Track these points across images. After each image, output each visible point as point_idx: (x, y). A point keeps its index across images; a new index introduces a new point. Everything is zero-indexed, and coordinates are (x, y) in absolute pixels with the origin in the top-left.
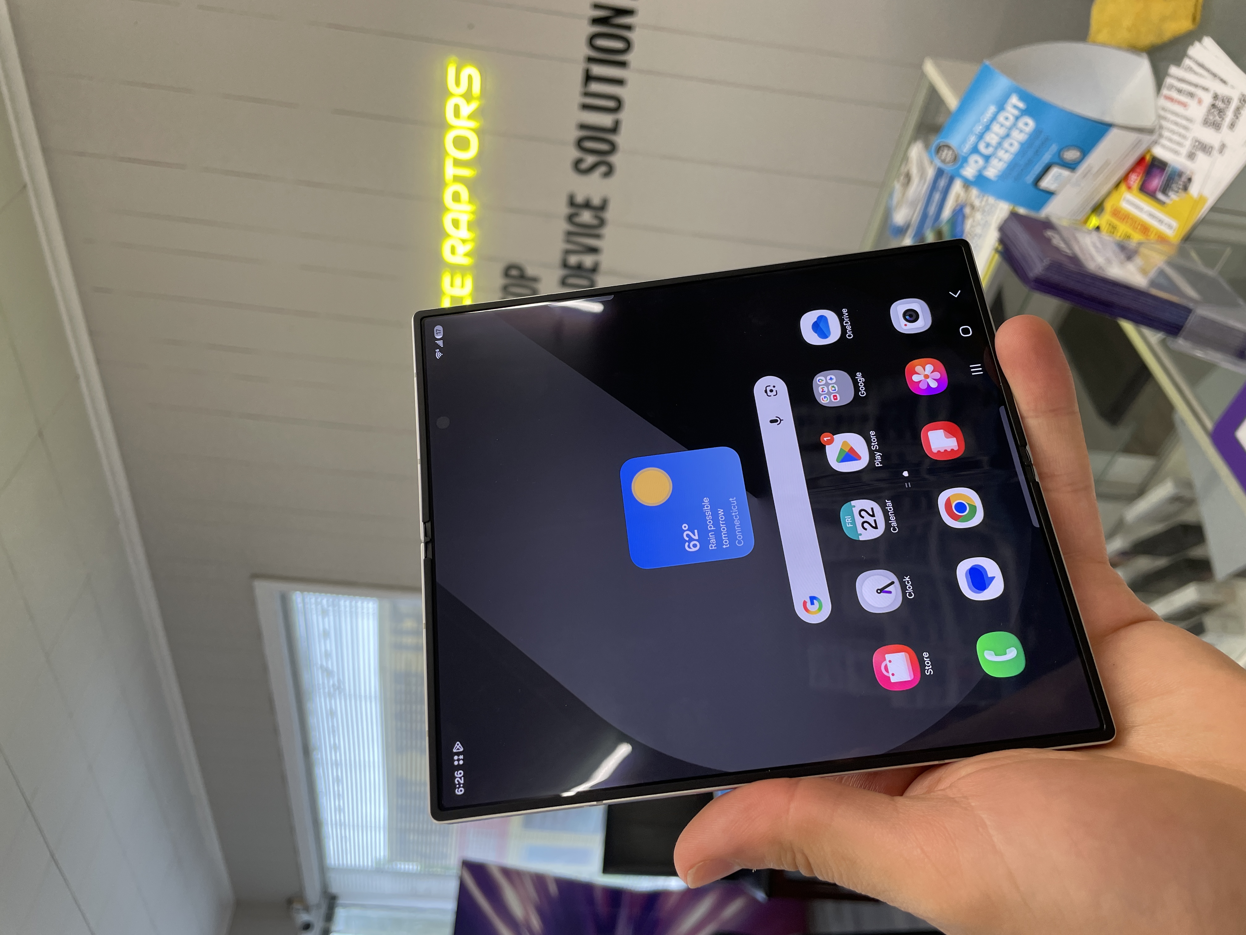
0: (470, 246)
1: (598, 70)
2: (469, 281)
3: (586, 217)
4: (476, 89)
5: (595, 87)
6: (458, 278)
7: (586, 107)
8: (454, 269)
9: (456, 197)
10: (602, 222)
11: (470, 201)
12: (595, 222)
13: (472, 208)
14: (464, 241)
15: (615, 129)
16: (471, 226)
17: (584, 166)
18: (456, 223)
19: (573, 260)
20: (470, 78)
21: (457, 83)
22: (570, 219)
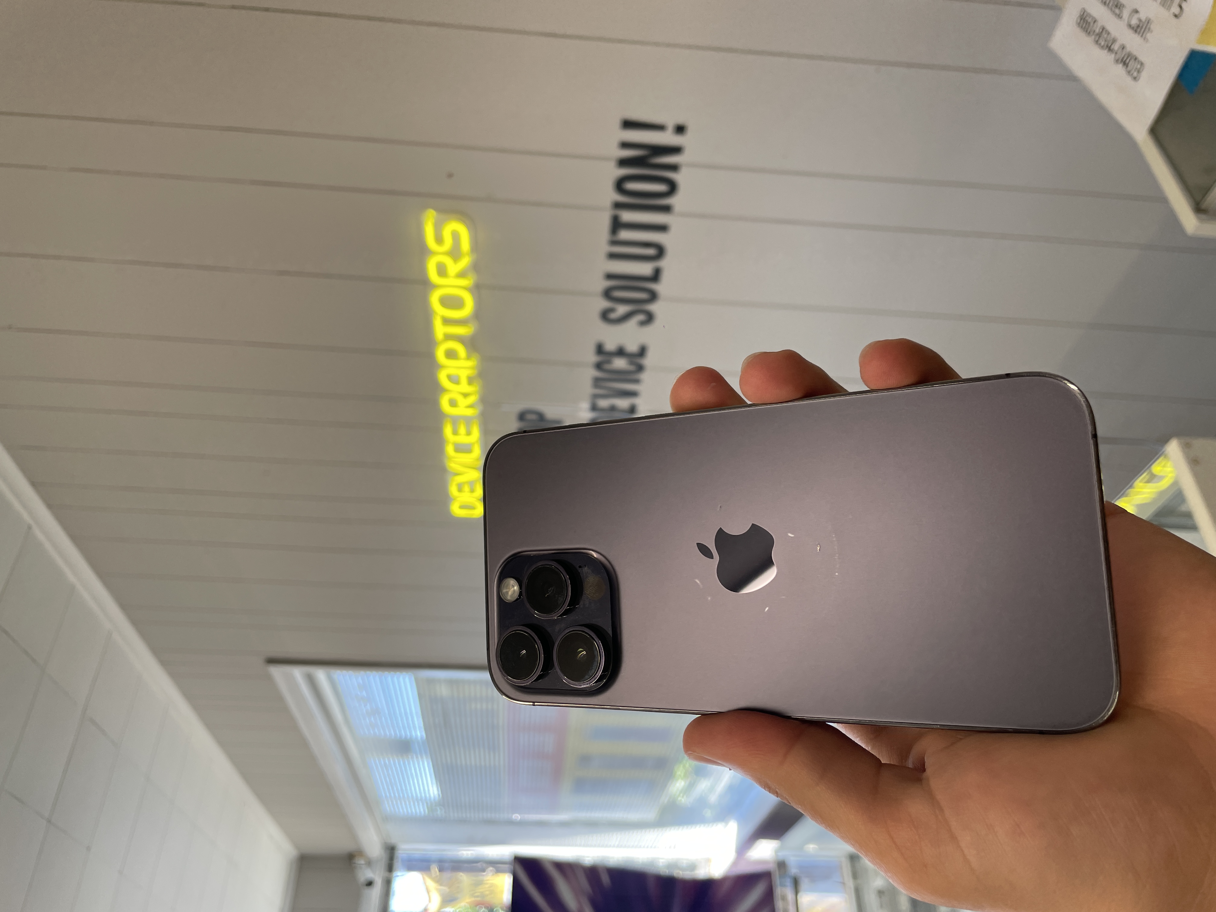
0: (474, 398)
1: (630, 216)
2: (476, 431)
3: (620, 363)
4: (465, 244)
5: (627, 235)
6: (461, 428)
7: (615, 256)
8: (455, 421)
9: (451, 354)
10: (640, 368)
11: (468, 358)
12: (632, 368)
13: (471, 363)
14: (466, 395)
15: (656, 276)
16: (473, 380)
17: (613, 316)
18: (453, 379)
19: (604, 403)
20: (456, 236)
21: (439, 239)
22: (599, 366)
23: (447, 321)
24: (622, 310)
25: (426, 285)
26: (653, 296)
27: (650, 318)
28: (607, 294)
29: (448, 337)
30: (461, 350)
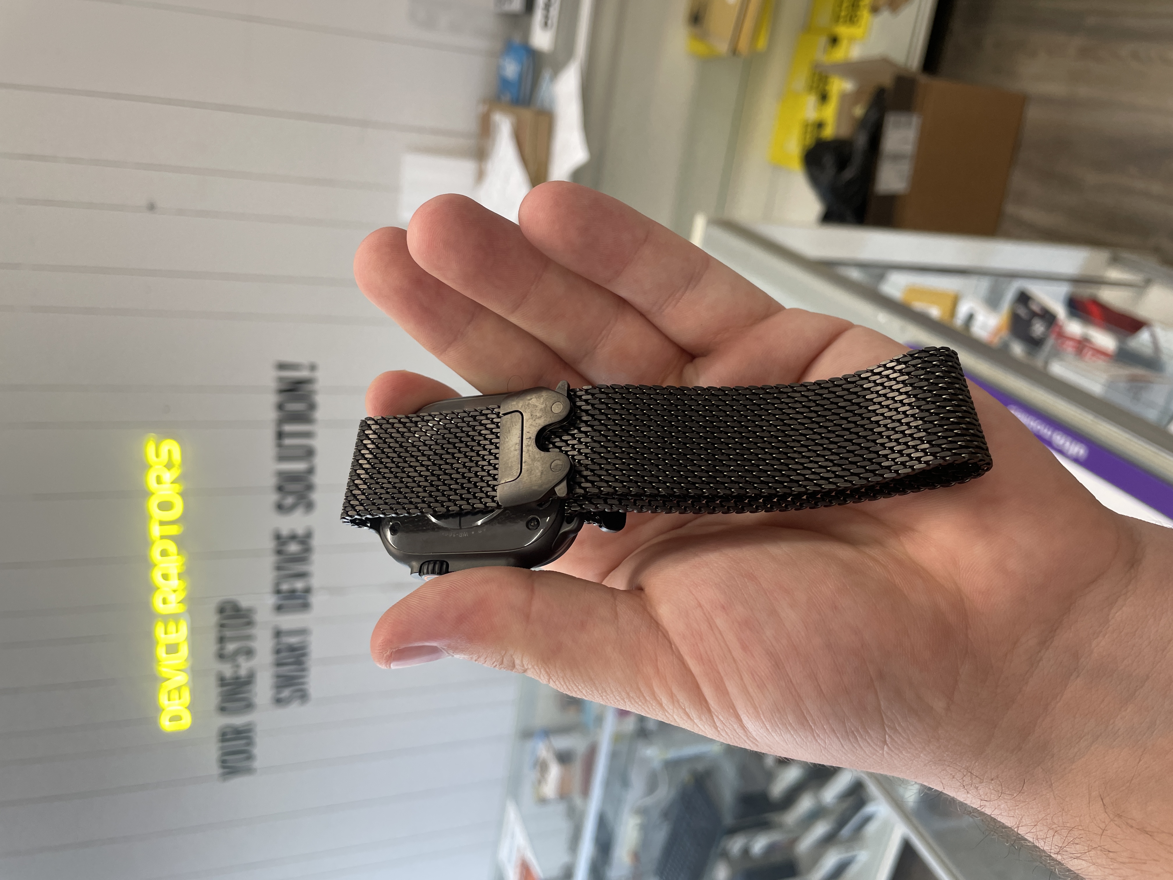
0: (182, 595)
1: (288, 428)
2: (184, 627)
3: (293, 548)
4: (177, 457)
5: (288, 442)
6: (172, 625)
7: (282, 458)
8: (166, 618)
9: (164, 553)
10: (309, 549)
11: (178, 554)
12: (302, 550)
13: (181, 560)
14: (175, 591)
15: (311, 471)
16: (180, 576)
18: (165, 577)
19: (285, 587)
20: (169, 451)
21: (157, 456)
22: (278, 551)
23: (162, 523)
24: (289, 500)
25: (146, 494)
26: (310, 487)
27: (309, 506)
28: (280, 489)
29: (163, 537)
30: (172, 547)
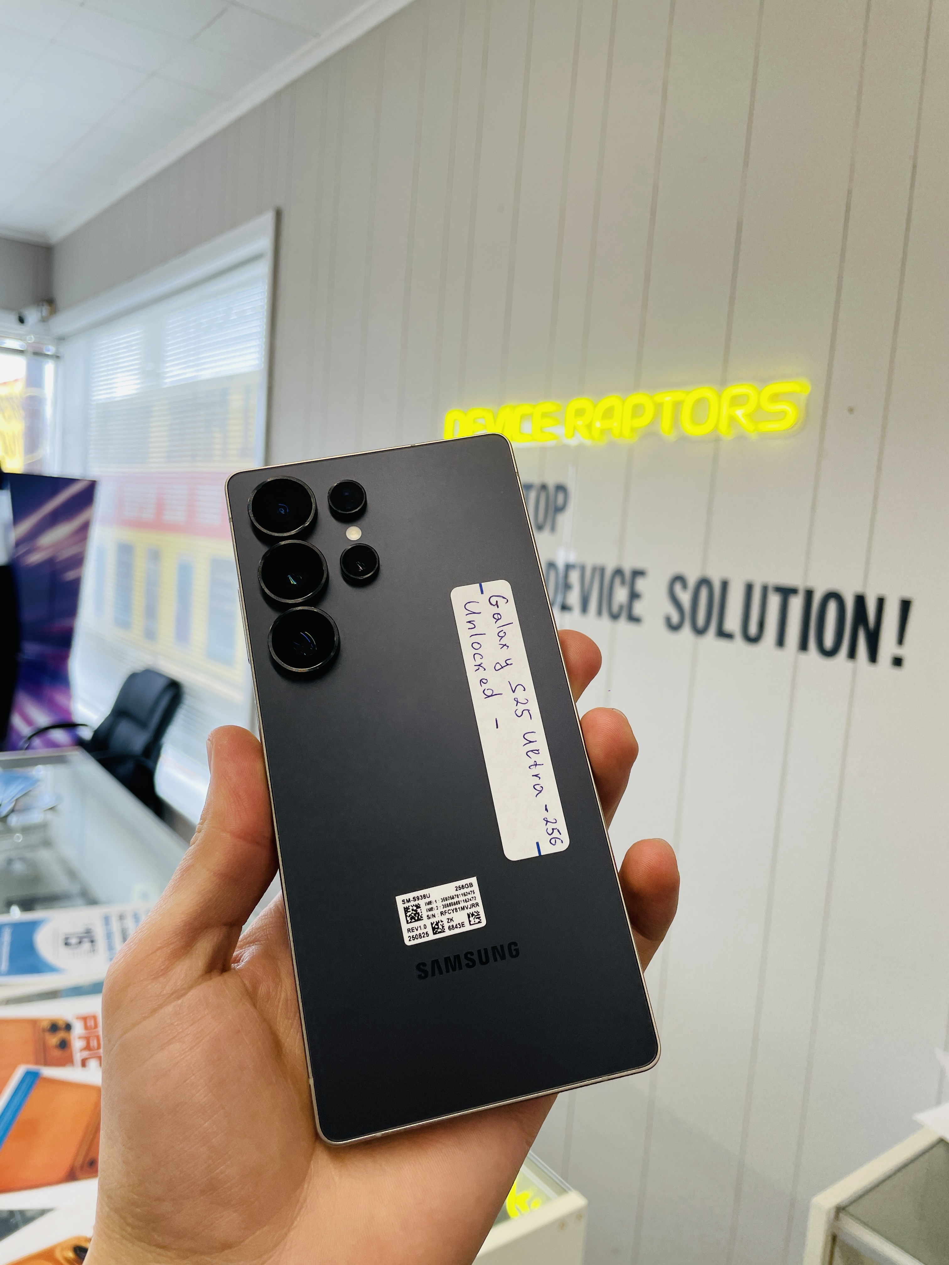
1: (796, 607)
3: (621, 595)
4: (767, 426)
5: (774, 604)
7: (749, 591)
8: (560, 417)
9: (638, 410)
10: (615, 617)
11: (633, 430)
13: (627, 434)
14: (589, 427)
15: (722, 634)
16: (607, 435)
17: (678, 588)
18: (608, 413)
19: (574, 577)
20: (781, 415)
21: (775, 398)
22: (619, 572)
23: (677, 406)
24: (685, 598)
25: (721, 383)
26: (700, 632)
27: (674, 628)
28: (705, 582)
29: (659, 407)
30: (644, 421)
